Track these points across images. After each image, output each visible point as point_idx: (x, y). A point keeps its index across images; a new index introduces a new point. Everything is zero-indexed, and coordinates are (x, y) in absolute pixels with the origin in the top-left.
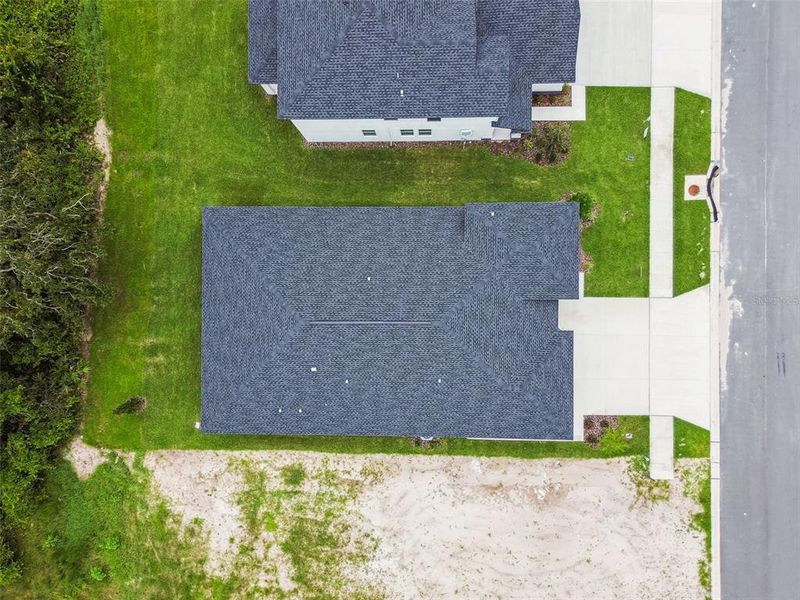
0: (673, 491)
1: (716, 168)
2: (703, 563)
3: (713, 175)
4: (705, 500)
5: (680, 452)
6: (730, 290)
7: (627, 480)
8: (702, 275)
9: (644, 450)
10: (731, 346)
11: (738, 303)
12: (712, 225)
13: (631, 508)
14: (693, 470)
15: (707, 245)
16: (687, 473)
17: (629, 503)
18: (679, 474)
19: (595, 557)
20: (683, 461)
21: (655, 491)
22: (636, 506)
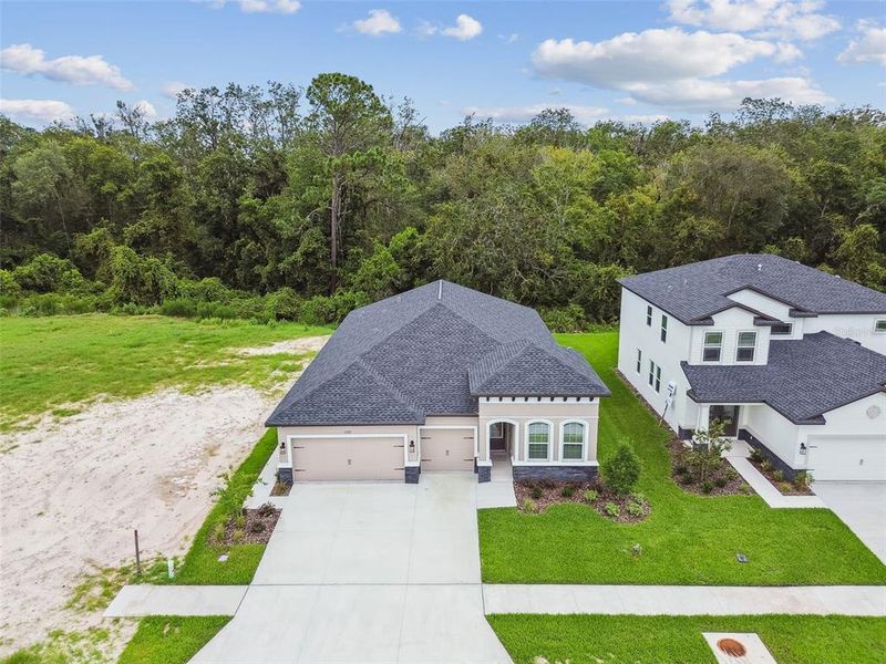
0: (78, 617)
5: (155, 624)
7: (141, 557)
8: (541, 661)
9: (185, 577)
13: (89, 561)
14: (101, 646)
16: (104, 636)
17: (100, 558)
18: (105, 626)
20: (131, 631)
21: (97, 591)
22: (88, 566)
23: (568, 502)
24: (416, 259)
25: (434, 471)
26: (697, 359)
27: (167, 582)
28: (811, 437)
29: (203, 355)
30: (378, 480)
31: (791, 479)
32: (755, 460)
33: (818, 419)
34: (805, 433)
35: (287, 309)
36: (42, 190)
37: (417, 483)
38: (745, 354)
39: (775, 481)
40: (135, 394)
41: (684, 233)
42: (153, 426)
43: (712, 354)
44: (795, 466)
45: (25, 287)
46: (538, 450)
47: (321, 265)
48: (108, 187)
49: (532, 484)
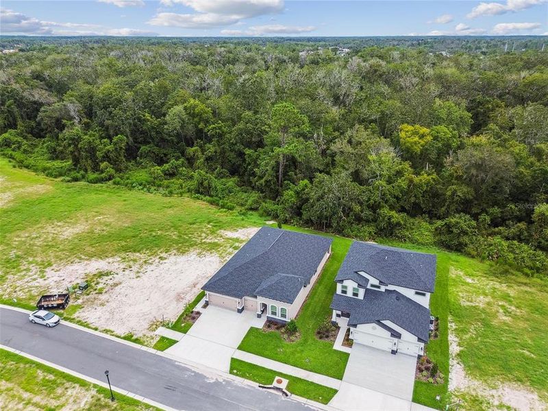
0: (149, 332)
1: (287, 395)
2: (112, 332)
3: (284, 393)
4: (136, 341)
5: (163, 338)
6: (221, 381)
7: (166, 319)
8: (235, 371)
9: (174, 328)
10: (194, 372)
11: (212, 381)
12: (258, 384)
13: (155, 317)
14: (152, 341)
15: (247, 378)
17: (157, 317)
18: (154, 336)
19: (148, 303)
20: (158, 339)
21: (154, 326)
23: (277, 331)
25: (248, 310)
26: (339, 292)
27: (169, 328)
29: (213, 232)
30: (230, 309)
33: (355, 326)
34: (352, 328)
35: (255, 206)
36: (175, 129)
37: (241, 313)
38: (355, 295)
39: (346, 339)
40: (183, 253)
42: (183, 270)
43: (344, 292)
45: (165, 174)
46: (274, 313)
48: (201, 126)
49: (270, 323)
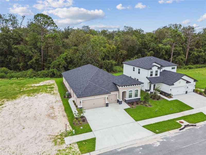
0: (60, 146)
1: (196, 126)
5: (81, 143)
6: (161, 140)
7: (62, 131)
8: (157, 131)
9: (78, 133)
11: (158, 144)
12: (177, 129)
14: (73, 150)
15: (169, 130)
16: (71, 148)
17: (52, 134)
18: (69, 146)
20: (76, 145)
21: (59, 140)
22: (50, 136)
23: (138, 105)
24: (69, 60)
26: (149, 76)
27: (73, 135)
28: (172, 88)
29: (22, 87)
30: (100, 107)
31: (169, 96)
32: (161, 93)
33: (173, 84)
34: (171, 87)
37: (108, 106)
38: (156, 75)
39: (166, 96)
41: (120, 53)
42: (31, 105)
43: (151, 75)
44: (170, 93)
46: (130, 96)
47: (40, 63)
49: (130, 103)
